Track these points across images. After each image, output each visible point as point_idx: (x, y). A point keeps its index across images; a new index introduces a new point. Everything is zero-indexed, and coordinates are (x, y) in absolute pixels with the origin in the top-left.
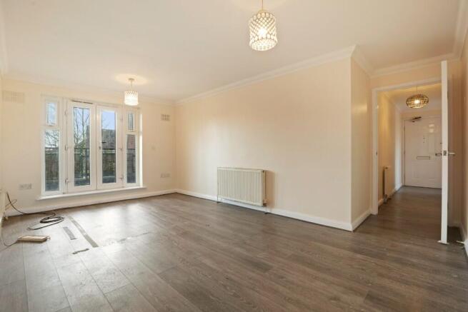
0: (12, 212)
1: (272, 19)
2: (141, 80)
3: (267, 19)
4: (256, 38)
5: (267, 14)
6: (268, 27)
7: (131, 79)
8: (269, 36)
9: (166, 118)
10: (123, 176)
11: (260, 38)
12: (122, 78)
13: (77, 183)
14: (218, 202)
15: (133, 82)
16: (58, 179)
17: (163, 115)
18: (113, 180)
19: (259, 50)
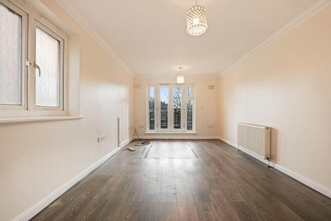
0: (136, 137)
1: (202, 11)
2: (185, 68)
3: (199, 11)
4: (191, 26)
5: (199, 8)
6: (200, 17)
7: (180, 68)
8: (200, 23)
9: (211, 87)
10: (185, 125)
11: (193, 25)
12: (176, 68)
13: (162, 127)
14: (239, 150)
15: (182, 70)
16: (154, 124)
17: (209, 86)
18: (179, 127)
19: (195, 35)
